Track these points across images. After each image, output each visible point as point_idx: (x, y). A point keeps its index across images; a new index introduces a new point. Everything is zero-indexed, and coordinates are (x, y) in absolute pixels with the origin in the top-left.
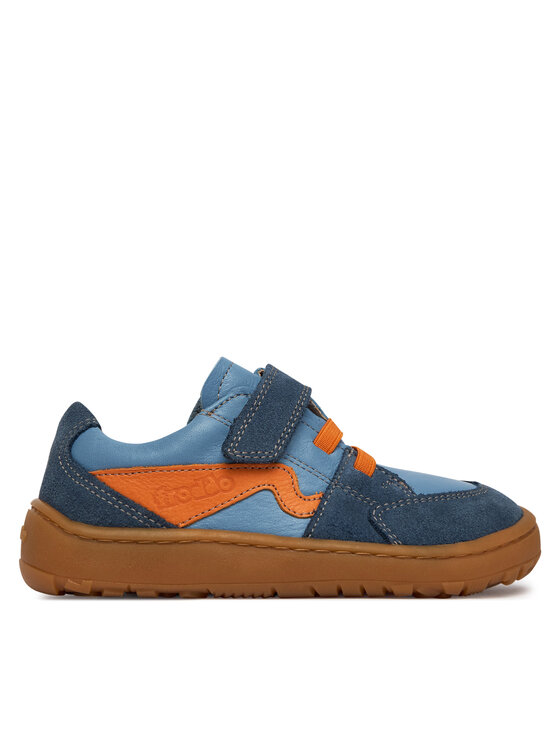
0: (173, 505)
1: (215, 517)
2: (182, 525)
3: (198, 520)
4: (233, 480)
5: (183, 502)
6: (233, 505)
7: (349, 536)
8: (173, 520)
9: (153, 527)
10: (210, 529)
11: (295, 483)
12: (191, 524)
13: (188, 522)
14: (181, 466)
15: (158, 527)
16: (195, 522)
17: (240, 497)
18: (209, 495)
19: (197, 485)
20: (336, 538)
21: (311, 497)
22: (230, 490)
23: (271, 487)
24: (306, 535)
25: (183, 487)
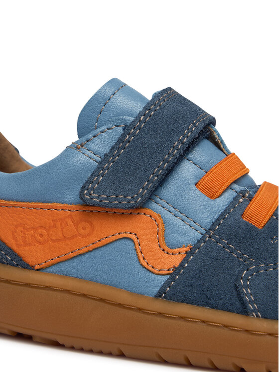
0: (30, 245)
1: (71, 263)
2: (37, 267)
3: (54, 265)
4: (92, 225)
5: (40, 243)
6: (89, 251)
7: (206, 302)
8: (29, 260)
9: (10, 264)
10: (65, 275)
11: (161, 232)
12: (46, 268)
13: (44, 265)
14: (40, 204)
15: (13, 265)
16: (50, 266)
17: (99, 244)
18: (65, 238)
19: (55, 226)
20: (190, 302)
21: (176, 250)
22: (89, 235)
23: (133, 237)
24: (158, 296)
25: (41, 227)
